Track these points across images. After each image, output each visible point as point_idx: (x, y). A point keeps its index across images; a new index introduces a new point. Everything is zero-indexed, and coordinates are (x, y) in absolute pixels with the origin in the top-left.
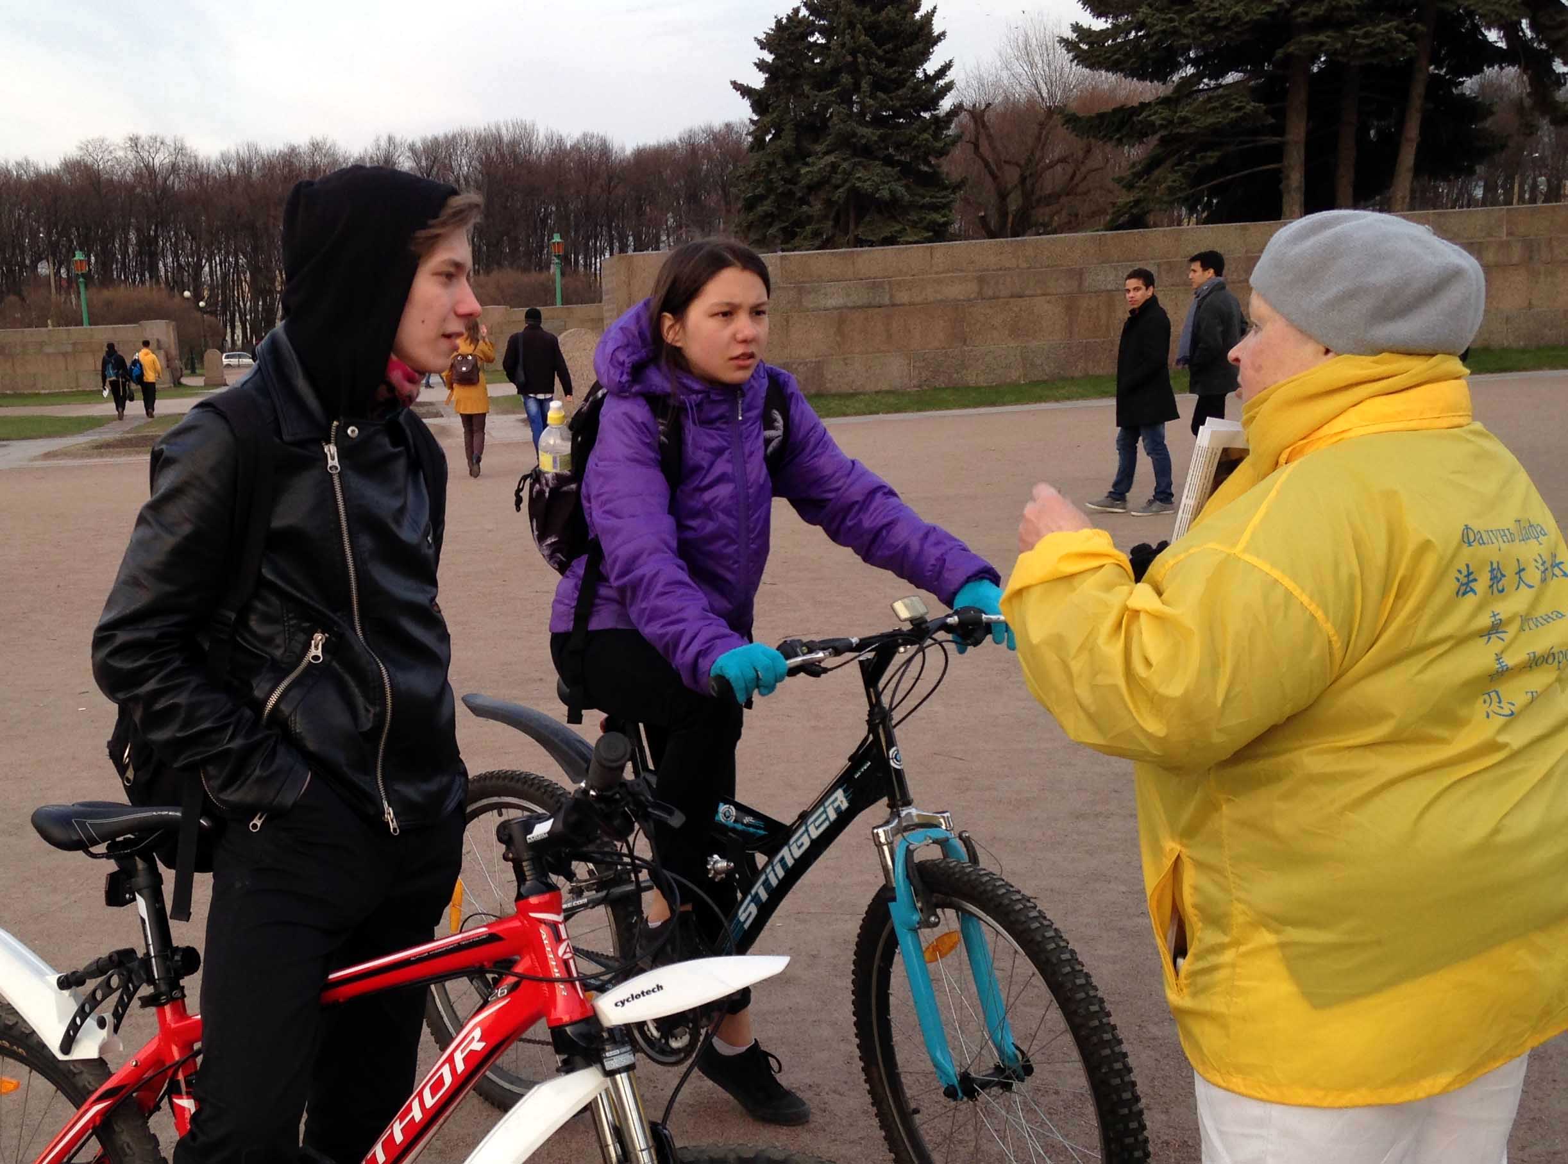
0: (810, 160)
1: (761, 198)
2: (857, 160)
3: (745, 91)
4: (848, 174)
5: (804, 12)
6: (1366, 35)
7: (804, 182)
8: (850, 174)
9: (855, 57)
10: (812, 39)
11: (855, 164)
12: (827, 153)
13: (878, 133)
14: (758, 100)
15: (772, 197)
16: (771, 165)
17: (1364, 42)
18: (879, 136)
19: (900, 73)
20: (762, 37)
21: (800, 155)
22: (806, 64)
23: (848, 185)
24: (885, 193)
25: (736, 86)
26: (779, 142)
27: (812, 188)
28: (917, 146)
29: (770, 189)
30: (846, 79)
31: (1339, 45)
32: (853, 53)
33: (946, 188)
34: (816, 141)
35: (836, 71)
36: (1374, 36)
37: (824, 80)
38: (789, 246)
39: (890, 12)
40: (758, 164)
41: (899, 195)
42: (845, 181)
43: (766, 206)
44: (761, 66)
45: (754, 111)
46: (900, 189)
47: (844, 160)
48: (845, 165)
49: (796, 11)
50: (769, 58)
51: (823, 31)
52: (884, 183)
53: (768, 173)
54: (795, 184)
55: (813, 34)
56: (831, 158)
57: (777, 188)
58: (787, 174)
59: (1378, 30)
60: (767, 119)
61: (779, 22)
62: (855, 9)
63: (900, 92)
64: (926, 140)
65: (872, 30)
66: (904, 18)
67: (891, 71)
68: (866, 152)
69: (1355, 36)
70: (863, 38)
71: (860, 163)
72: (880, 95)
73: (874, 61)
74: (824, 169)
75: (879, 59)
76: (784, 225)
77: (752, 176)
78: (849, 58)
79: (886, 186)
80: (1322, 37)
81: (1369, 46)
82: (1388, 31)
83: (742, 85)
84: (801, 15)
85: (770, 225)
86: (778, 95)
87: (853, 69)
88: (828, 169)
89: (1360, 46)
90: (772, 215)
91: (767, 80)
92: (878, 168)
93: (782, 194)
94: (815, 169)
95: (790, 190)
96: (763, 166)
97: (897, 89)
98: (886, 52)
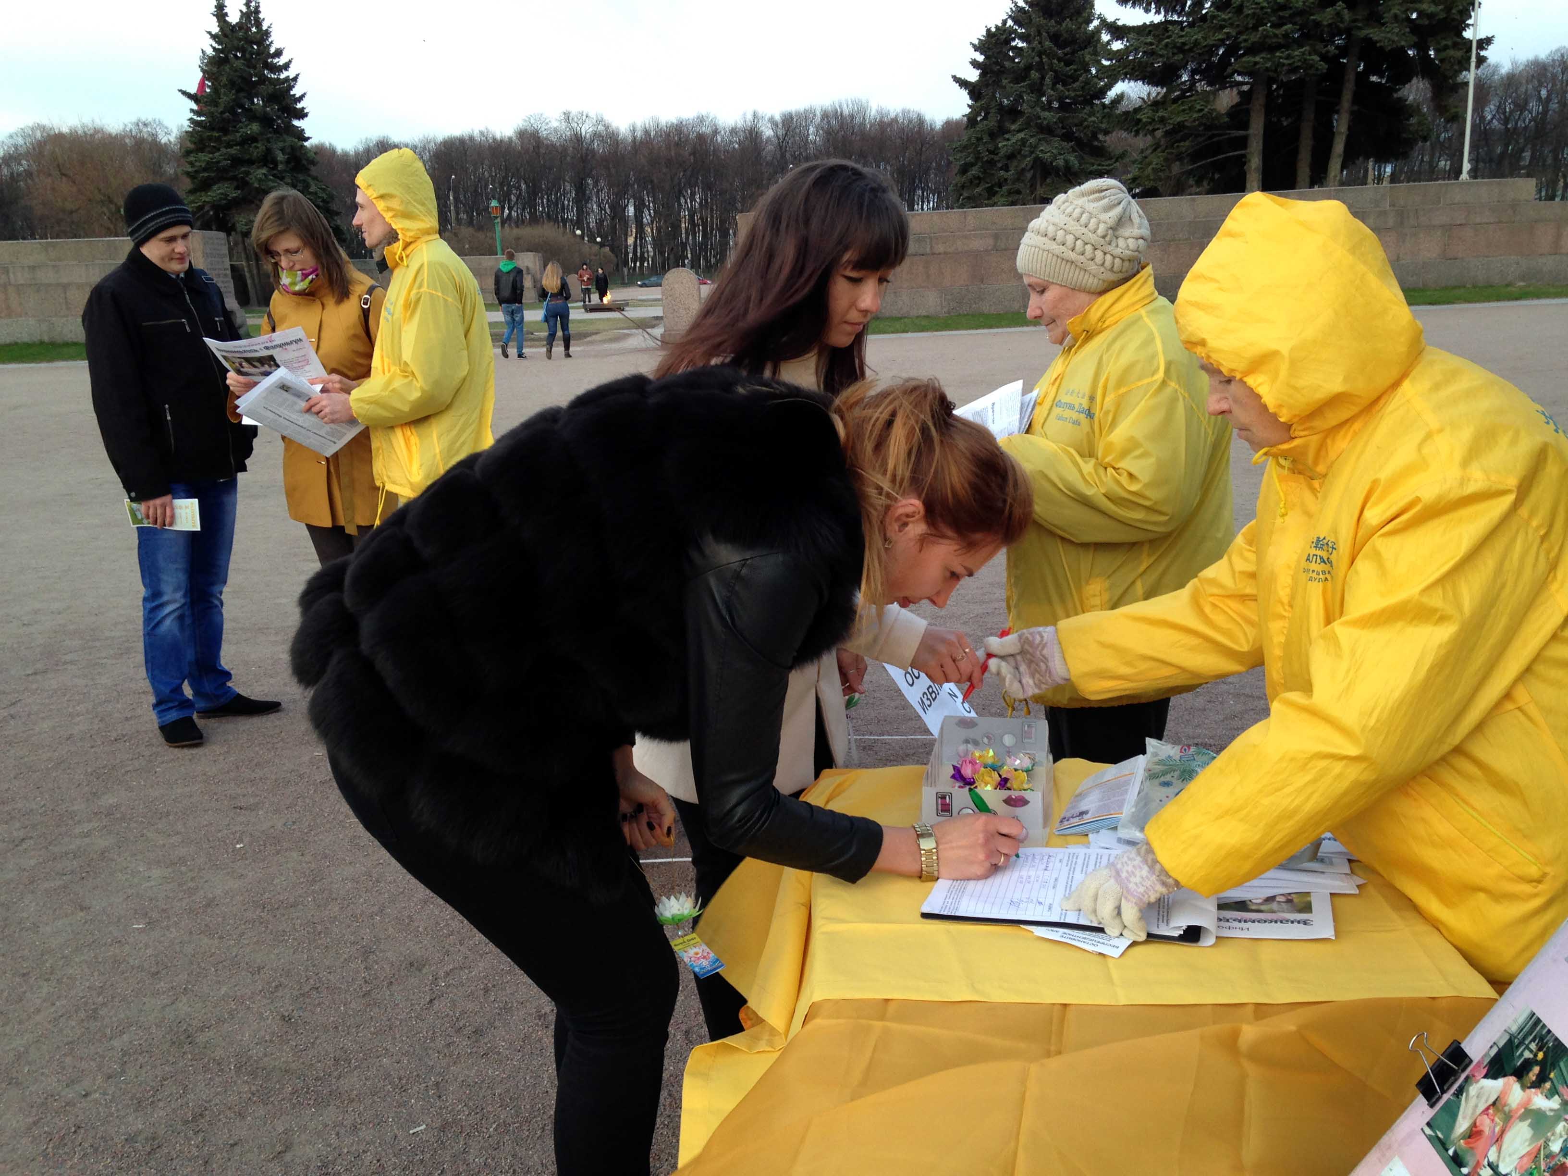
0: (1006, 136)
1: (972, 165)
2: (1042, 136)
3: (963, 83)
4: (1034, 147)
5: (1010, 23)
6: (1288, 57)
7: (1003, 152)
8: (1036, 147)
9: (1040, 57)
10: (1013, 44)
11: (1040, 140)
12: (1019, 131)
13: (1057, 116)
14: (974, 90)
15: (980, 164)
16: (979, 139)
17: (1285, 61)
18: (1059, 118)
19: (1076, 71)
20: (976, 42)
21: (999, 132)
22: (1007, 64)
23: (1034, 155)
24: (1060, 162)
25: (956, 79)
26: (985, 122)
27: (1011, 157)
28: (1088, 127)
29: (978, 158)
30: (1034, 75)
31: (1269, 65)
32: (1040, 55)
33: (1111, 159)
34: (1014, 122)
35: (1028, 68)
36: (1293, 58)
37: (1020, 75)
38: (990, 202)
39: (1068, 24)
40: (970, 139)
41: (1071, 163)
42: (1032, 153)
43: (974, 171)
44: (975, 64)
45: (971, 98)
46: (1073, 159)
47: (1032, 136)
48: (1032, 140)
49: (1005, 22)
50: (980, 58)
51: (1022, 38)
52: (1060, 154)
53: (977, 146)
54: (997, 154)
55: (1014, 39)
56: (1021, 135)
57: (983, 157)
58: (991, 147)
59: (1296, 53)
60: (979, 104)
61: (988, 31)
62: (1043, 21)
63: (1074, 86)
64: (1094, 122)
65: (1055, 38)
66: (1080, 28)
67: (1068, 69)
68: (1047, 130)
69: (1281, 58)
70: (1048, 44)
71: (1044, 139)
72: (1059, 87)
73: (1055, 61)
74: (1016, 143)
75: (1059, 60)
76: (987, 185)
77: (965, 147)
78: (1037, 59)
79: (1061, 157)
80: (1257, 59)
81: (1289, 64)
82: (1303, 53)
83: (960, 79)
84: (1008, 25)
85: (978, 185)
86: (987, 86)
87: (1040, 67)
88: (1019, 143)
89: (1284, 65)
90: (979, 178)
91: (980, 75)
92: (1056, 142)
93: (987, 162)
94: (1010, 143)
95: (993, 159)
96: (973, 140)
97: (1074, 82)
98: (1066, 55)
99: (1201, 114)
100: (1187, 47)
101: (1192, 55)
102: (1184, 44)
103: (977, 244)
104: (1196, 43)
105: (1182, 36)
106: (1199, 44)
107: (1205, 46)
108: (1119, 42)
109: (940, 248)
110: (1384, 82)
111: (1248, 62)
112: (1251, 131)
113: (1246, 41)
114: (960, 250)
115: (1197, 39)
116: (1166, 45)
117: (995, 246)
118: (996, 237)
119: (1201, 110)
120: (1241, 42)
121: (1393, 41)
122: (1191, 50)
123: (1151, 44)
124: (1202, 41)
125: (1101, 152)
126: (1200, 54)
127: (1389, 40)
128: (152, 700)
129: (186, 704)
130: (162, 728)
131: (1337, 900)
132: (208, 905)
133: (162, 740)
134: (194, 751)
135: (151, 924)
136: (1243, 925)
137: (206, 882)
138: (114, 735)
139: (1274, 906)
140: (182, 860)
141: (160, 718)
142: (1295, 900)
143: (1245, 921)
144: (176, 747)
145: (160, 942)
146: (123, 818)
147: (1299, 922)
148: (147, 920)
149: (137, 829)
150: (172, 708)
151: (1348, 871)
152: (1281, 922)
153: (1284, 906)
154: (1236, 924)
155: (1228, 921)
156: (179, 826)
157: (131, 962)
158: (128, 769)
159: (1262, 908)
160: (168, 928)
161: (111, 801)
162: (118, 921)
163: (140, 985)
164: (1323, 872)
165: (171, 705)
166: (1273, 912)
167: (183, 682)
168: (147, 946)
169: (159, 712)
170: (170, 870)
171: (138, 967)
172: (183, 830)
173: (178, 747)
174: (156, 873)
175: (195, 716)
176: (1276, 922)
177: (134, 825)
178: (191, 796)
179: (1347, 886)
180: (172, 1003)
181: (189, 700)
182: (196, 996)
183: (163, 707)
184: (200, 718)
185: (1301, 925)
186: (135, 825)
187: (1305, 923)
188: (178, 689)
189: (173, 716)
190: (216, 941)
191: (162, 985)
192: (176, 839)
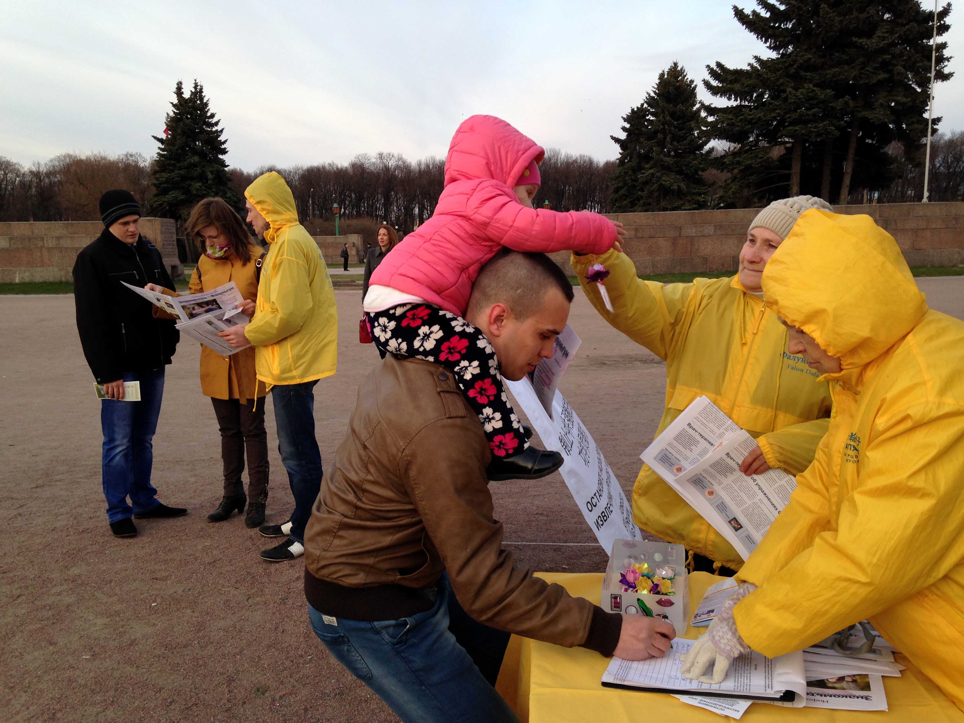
0: (643, 171)
1: (622, 188)
2: (664, 172)
3: (617, 140)
4: (659, 178)
5: (645, 105)
6: (816, 127)
7: (640, 181)
8: (660, 178)
9: (664, 127)
10: (647, 118)
11: (663, 174)
12: (651, 168)
13: (674, 160)
14: (623, 144)
15: (626, 187)
16: (626, 173)
17: (814, 130)
18: (674, 162)
19: (685, 134)
20: (625, 116)
21: (639, 168)
22: (643, 129)
23: (659, 183)
24: (675, 187)
25: (613, 138)
26: (630, 163)
27: (646, 183)
28: (692, 167)
29: (625, 184)
30: (660, 136)
31: (804, 132)
32: (663, 124)
33: (706, 185)
34: (647, 163)
35: (656, 132)
36: (819, 127)
37: (651, 136)
38: (632, 209)
39: (680, 107)
40: (620, 172)
41: (682, 188)
42: (658, 181)
43: (622, 192)
44: (624, 129)
45: (621, 149)
46: (682, 185)
47: (658, 172)
48: (658, 174)
49: (642, 105)
50: (628, 126)
51: (653, 114)
52: (675, 182)
53: (625, 177)
54: (637, 182)
55: (648, 115)
56: (652, 171)
57: (628, 184)
58: (633, 177)
59: (820, 125)
60: (626, 153)
61: (633, 110)
62: (666, 105)
63: (684, 142)
64: (696, 164)
65: (673, 115)
66: (688, 109)
67: (680, 132)
68: (667, 169)
69: (811, 128)
70: (668, 118)
71: (665, 173)
72: (675, 143)
73: (673, 128)
74: (648, 175)
75: (675, 127)
76: (631, 200)
77: (618, 177)
78: (661, 127)
79: (676, 184)
80: (797, 128)
81: (816, 132)
82: (825, 125)
83: (615, 138)
84: (644, 107)
85: (625, 200)
86: (631, 142)
87: (663, 131)
88: (650, 176)
89: (813, 132)
90: (626, 195)
91: (627, 136)
92: (673, 175)
93: (631, 186)
94: (644, 175)
95: (634, 184)
96: (622, 173)
97: (684, 141)
98: (680, 124)
99: (762, 160)
100: (753, 121)
101: (757, 125)
102: (752, 119)
104: (759, 119)
105: (751, 115)
106: (761, 119)
107: (765, 121)
108: (712, 117)
110: (874, 142)
111: (791, 130)
112: (793, 171)
113: (789, 117)
115: (760, 117)
116: (741, 120)
117: (635, 235)
118: (636, 230)
119: (762, 158)
120: (786, 119)
121: (880, 119)
122: (756, 123)
123: (732, 119)
124: (763, 117)
125: (700, 182)
126: (761, 125)
127: (877, 119)
128: (106, 506)
129: (127, 510)
130: (112, 525)
131: (889, 682)
132: (131, 645)
133: (111, 532)
134: (130, 541)
135: (94, 656)
136: (823, 698)
137: (131, 628)
138: (81, 529)
139: (844, 684)
140: (117, 613)
141: (111, 518)
142: (859, 680)
143: (825, 696)
144: (119, 537)
145: (99, 669)
146: (82, 584)
147: (862, 698)
148: (92, 653)
149: (90, 591)
150: (118, 512)
151: (894, 661)
152: (850, 697)
153: (852, 685)
154: (819, 697)
155: (813, 695)
156: (117, 590)
157: (80, 681)
158: (88, 551)
159: (836, 685)
160: (105, 658)
161: (75, 572)
162: (74, 653)
163: (84, 698)
164: (875, 661)
165: (119, 510)
166: (844, 689)
167: (126, 496)
168: (90, 670)
169: (110, 515)
170: (109, 619)
171: (84, 685)
172: (119, 593)
173: (121, 537)
174: (100, 621)
175: (133, 517)
176: (846, 697)
177: (88, 588)
178: (126, 570)
179: (893, 671)
180: (104, 711)
181: (130, 507)
182: (119, 706)
183: (114, 511)
184: (136, 518)
185: (864, 700)
187: (867, 698)
188: (124, 500)
189: (119, 517)
190: (135, 669)
191: (98, 698)
192: (115, 598)
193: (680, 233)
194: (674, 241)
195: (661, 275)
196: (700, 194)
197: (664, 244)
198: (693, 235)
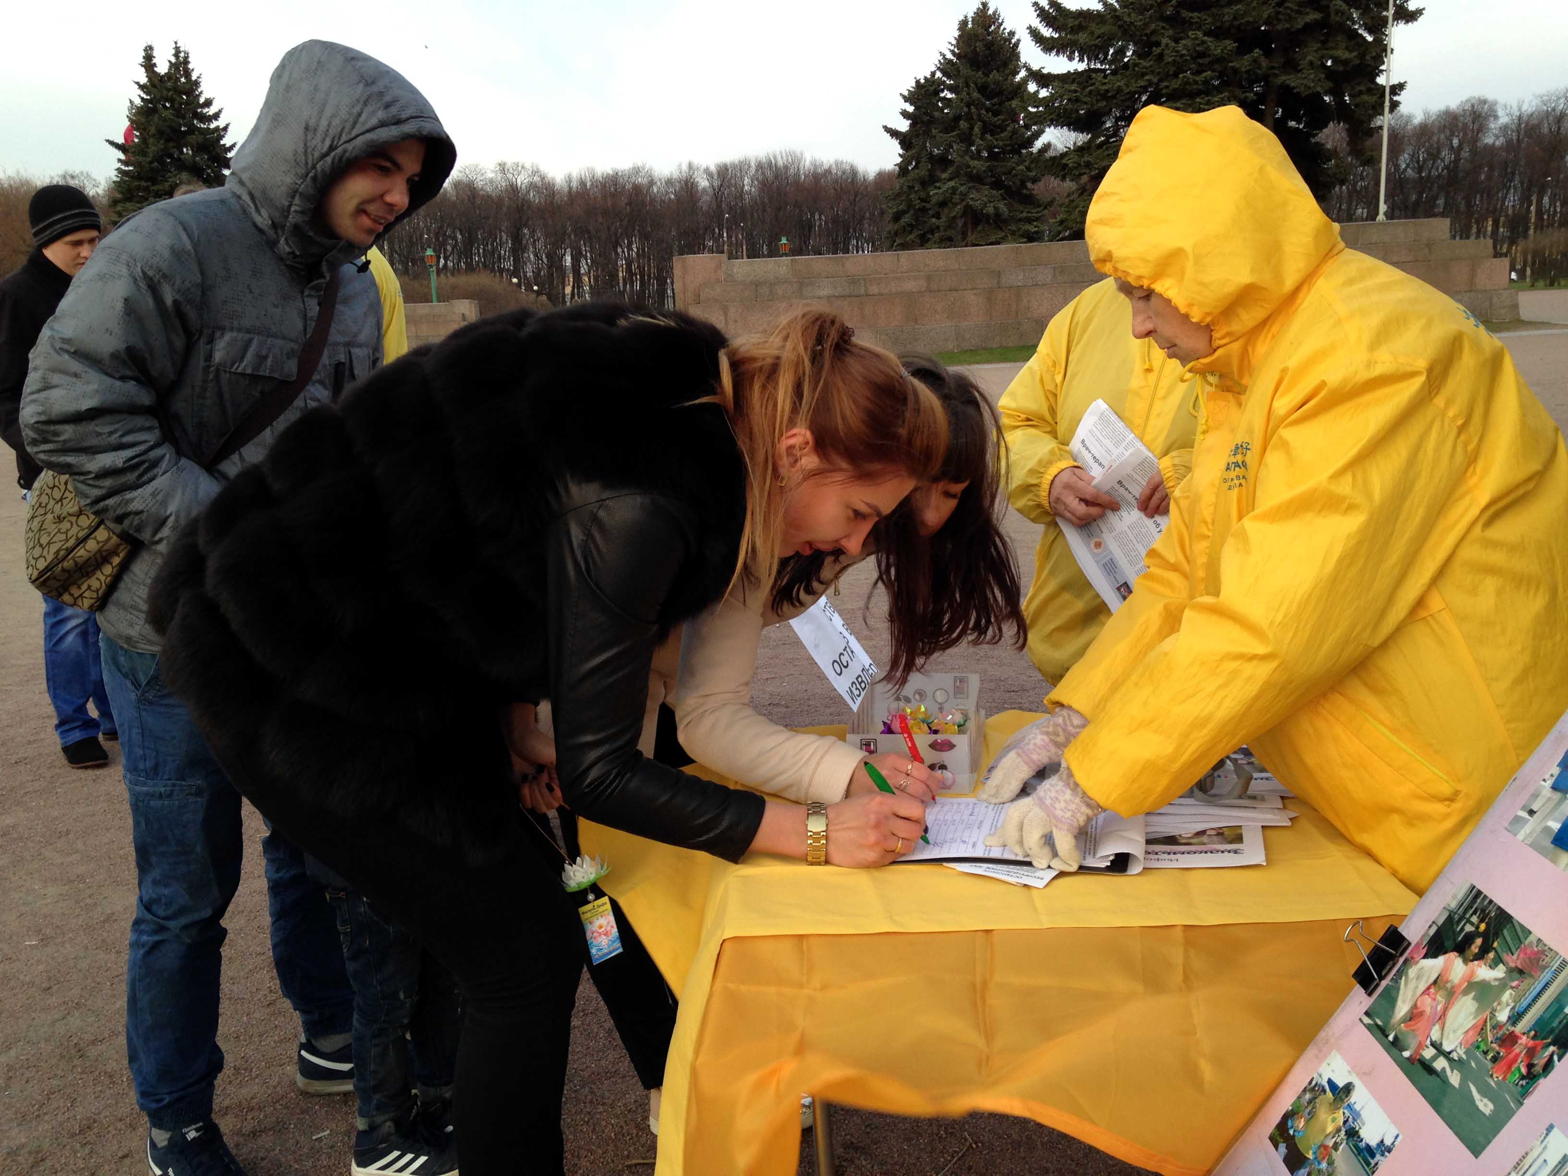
0: (938, 184)
1: (904, 212)
2: (972, 185)
3: (894, 133)
4: (964, 196)
5: (939, 74)
7: (934, 200)
8: (966, 195)
9: (970, 109)
10: (942, 95)
11: (970, 188)
12: (950, 179)
13: (987, 165)
14: (904, 140)
15: (912, 212)
16: (911, 188)
18: (988, 167)
19: (1003, 121)
20: (906, 93)
21: (930, 180)
22: (936, 114)
23: (964, 203)
24: (990, 210)
25: (887, 130)
26: (916, 171)
27: (943, 204)
28: (1015, 175)
29: (910, 206)
30: (963, 124)
32: (968, 105)
33: (1039, 206)
34: (944, 171)
35: (957, 118)
37: (951, 124)
38: (923, 248)
39: (994, 75)
40: (901, 188)
41: (1001, 211)
42: (962, 201)
43: (906, 219)
44: (905, 114)
45: (902, 148)
46: (1003, 207)
47: (962, 185)
48: (962, 189)
49: (933, 74)
50: (911, 109)
51: (951, 89)
52: (990, 202)
53: (909, 195)
54: (928, 202)
55: (943, 91)
56: (952, 184)
57: (915, 205)
58: (923, 195)
59: (1216, 99)
60: (910, 153)
61: (918, 82)
62: (971, 73)
63: (1003, 135)
64: (1022, 170)
65: (983, 89)
66: (1007, 79)
67: (996, 119)
68: (976, 179)
70: (976, 95)
71: (974, 187)
72: (988, 136)
73: (983, 112)
74: (947, 191)
75: (988, 110)
76: (920, 232)
77: (898, 195)
78: (966, 109)
79: (992, 205)
83: (891, 129)
84: (936, 77)
85: (911, 233)
86: (917, 136)
88: (950, 191)
90: (911, 225)
91: (911, 125)
92: (986, 190)
93: (919, 209)
94: (941, 191)
95: (924, 207)
96: (905, 188)
97: (1002, 132)
98: (994, 105)
100: (1110, 94)
101: (1115, 101)
102: (1107, 91)
103: (911, 286)
104: (1119, 90)
105: (1105, 84)
106: (1122, 90)
107: (1128, 93)
108: (1045, 90)
109: (874, 289)
110: (1301, 126)
113: (1167, 87)
114: (894, 291)
115: (1119, 87)
116: (1090, 92)
118: (929, 278)
120: (1162, 89)
121: (1309, 88)
122: (1114, 97)
123: (1075, 91)
124: (1124, 87)
125: (1029, 200)
126: (1122, 100)
127: (1306, 86)
129: (91, 724)
130: (65, 749)
131: (1269, 833)
132: (106, 921)
133: (64, 761)
134: (98, 772)
135: (45, 941)
136: (1172, 856)
137: (106, 898)
138: (14, 759)
139: (1205, 839)
140: (81, 878)
141: (62, 738)
142: (1226, 833)
143: (1174, 853)
144: (78, 768)
145: (53, 958)
146: (21, 838)
147: (1229, 852)
148: (41, 937)
149: (33, 848)
150: (75, 728)
151: (1281, 806)
152: (1211, 852)
153: (1215, 838)
154: (1166, 856)
155: (1157, 853)
156: (79, 845)
157: (22, 977)
158: (27, 790)
159: (1192, 841)
160: (63, 944)
161: (8, 822)
162: (11, 938)
163: (30, 1001)
164: (1255, 808)
165: (75, 725)
166: (1204, 844)
167: (87, 701)
168: (39, 962)
169: (62, 733)
170: (67, 887)
171: (29, 984)
172: (83, 848)
173: (82, 768)
174: (52, 891)
176: (1206, 852)
177: (30, 844)
178: (94, 815)
179: (1280, 819)
180: (64, 1018)
181: (94, 720)
182: (89, 1010)
183: (66, 727)
185: (1232, 854)
186: (32, 844)
187: (1236, 852)
188: (82, 709)
189: (77, 736)
190: (113, 956)
191: (53, 1000)
192: (75, 857)
193: (999, 282)
194: (990, 295)
195: (971, 351)
196: (1029, 221)
197: (974, 301)
198: (1019, 284)
